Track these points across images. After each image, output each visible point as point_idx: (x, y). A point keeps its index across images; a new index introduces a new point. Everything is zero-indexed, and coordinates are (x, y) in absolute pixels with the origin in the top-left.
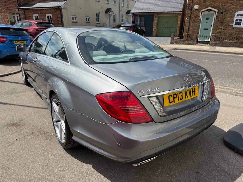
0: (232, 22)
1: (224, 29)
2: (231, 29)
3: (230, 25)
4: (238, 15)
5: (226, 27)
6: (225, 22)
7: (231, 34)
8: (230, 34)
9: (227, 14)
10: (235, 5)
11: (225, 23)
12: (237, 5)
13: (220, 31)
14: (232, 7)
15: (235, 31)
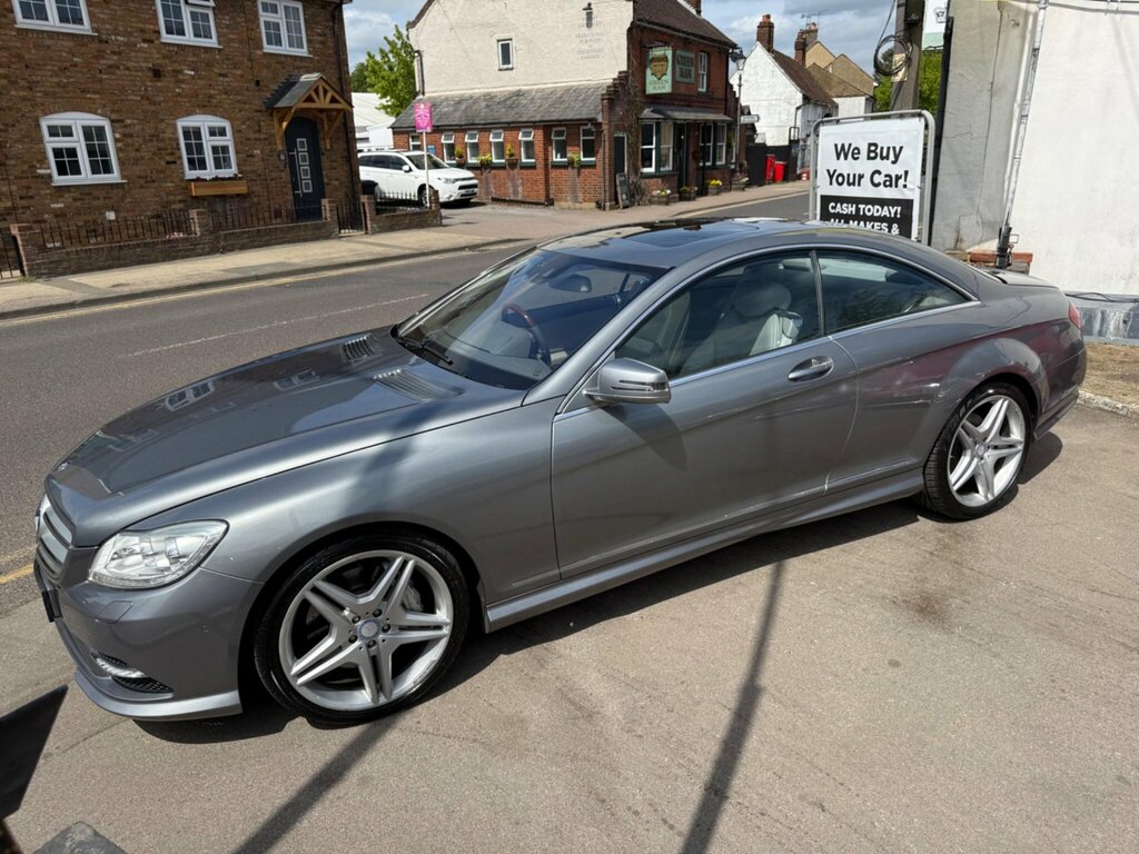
0: (43, 160)
1: (24, 193)
2: (51, 195)
3: (42, 176)
4: (54, 131)
5: (29, 188)
6: (13, 162)
7: (59, 214)
8: (56, 216)
9: (6, 125)
10: (23, 89)
11: (14, 166)
12: (31, 89)
13: (9, 204)
14: (14, 93)
15: (71, 200)
